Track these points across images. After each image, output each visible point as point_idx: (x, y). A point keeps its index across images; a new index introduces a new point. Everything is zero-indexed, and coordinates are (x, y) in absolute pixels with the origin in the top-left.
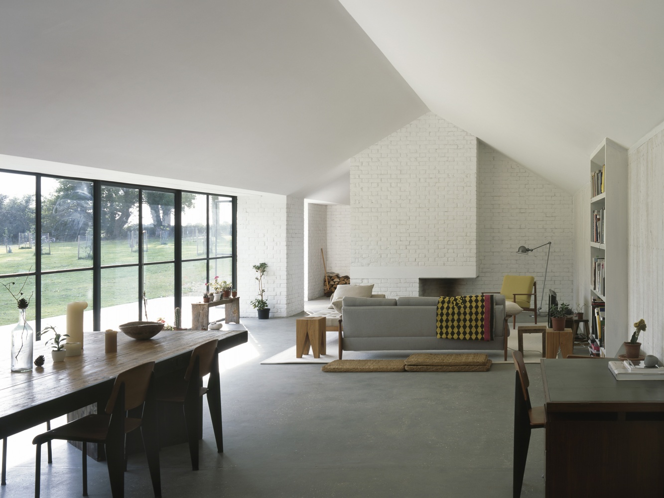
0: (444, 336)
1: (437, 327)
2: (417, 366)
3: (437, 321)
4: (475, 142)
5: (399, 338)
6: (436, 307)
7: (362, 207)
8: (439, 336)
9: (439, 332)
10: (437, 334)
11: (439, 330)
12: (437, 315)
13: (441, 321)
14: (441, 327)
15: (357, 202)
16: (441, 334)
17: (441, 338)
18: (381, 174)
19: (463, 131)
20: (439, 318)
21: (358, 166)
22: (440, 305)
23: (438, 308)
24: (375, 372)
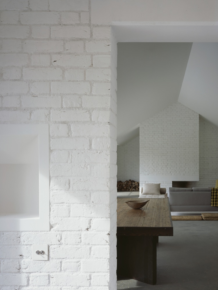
0: (215, 205)
1: (211, 201)
2: (208, 217)
3: (211, 198)
4: (198, 116)
5: (194, 206)
6: (211, 192)
7: (145, 147)
8: (212, 205)
9: (212, 204)
10: (211, 204)
11: (212, 203)
12: (212, 196)
13: (213, 198)
14: (213, 201)
15: (143, 144)
16: (213, 204)
17: (213, 206)
18: (154, 131)
19: (193, 111)
20: (212, 197)
21: (143, 127)
22: (212, 191)
23: (212, 193)
24: (190, 220)
